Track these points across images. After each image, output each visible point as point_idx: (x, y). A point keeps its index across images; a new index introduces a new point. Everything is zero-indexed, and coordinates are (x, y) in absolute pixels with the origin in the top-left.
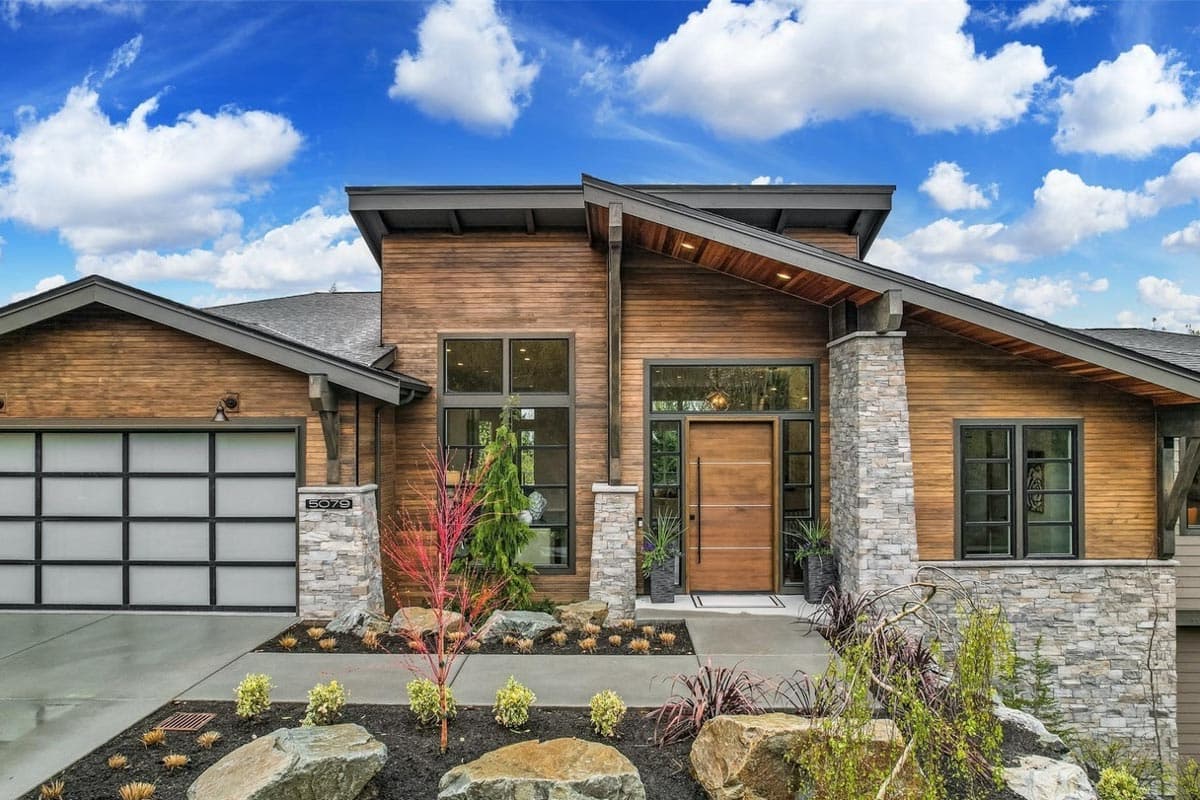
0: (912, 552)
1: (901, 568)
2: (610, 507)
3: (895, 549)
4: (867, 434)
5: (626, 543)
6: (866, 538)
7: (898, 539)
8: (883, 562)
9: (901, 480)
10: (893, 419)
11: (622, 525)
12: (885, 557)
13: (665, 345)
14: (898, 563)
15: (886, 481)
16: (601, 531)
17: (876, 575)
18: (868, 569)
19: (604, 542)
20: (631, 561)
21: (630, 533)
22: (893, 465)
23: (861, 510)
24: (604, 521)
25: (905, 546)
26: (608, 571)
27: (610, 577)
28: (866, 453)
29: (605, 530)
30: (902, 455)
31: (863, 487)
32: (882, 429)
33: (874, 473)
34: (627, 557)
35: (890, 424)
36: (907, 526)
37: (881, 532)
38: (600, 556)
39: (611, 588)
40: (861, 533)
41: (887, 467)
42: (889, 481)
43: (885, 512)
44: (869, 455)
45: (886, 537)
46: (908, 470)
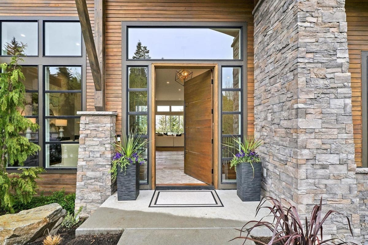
0: (349, 162)
1: (338, 178)
2: (92, 126)
3: (333, 159)
4: (306, 45)
5: (104, 153)
6: (305, 148)
7: (336, 149)
8: (321, 172)
9: (340, 90)
10: (332, 30)
11: (101, 140)
12: (324, 167)
13: (138, 12)
14: (336, 173)
15: (325, 91)
16: (84, 144)
17: (315, 185)
18: (307, 178)
19: (87, 152)
20: (107, 166)
21: (107, 146)
22: (332, 76)
23: (300, 120)
24: (87, 136)
25: (343, 156)
26: (90, 174)
27: (91, 179)
28: (305, 64)
29: (87, 143)
30: (340, 66)
31: (303, 97)
32: (321, 40)
33: (312, 84)
34: (104, 164)
35: (329, 35)
36: (345, 136)
37: (319, 142)
38: (84, 163)
39: (92, 187)
40: (299, 143)
41: (324, 78)
42: (327, 91)
43: (323, 123)
44: (308, 66)
45: (324, 147)
46: (346, 80)
